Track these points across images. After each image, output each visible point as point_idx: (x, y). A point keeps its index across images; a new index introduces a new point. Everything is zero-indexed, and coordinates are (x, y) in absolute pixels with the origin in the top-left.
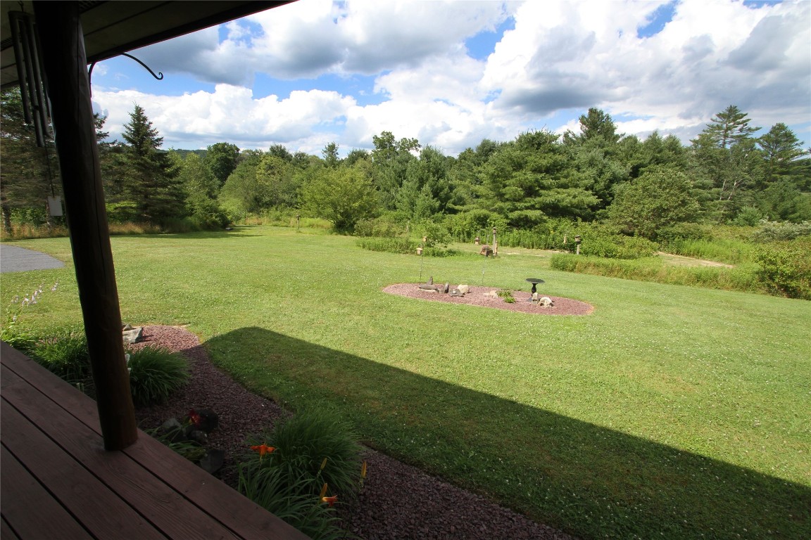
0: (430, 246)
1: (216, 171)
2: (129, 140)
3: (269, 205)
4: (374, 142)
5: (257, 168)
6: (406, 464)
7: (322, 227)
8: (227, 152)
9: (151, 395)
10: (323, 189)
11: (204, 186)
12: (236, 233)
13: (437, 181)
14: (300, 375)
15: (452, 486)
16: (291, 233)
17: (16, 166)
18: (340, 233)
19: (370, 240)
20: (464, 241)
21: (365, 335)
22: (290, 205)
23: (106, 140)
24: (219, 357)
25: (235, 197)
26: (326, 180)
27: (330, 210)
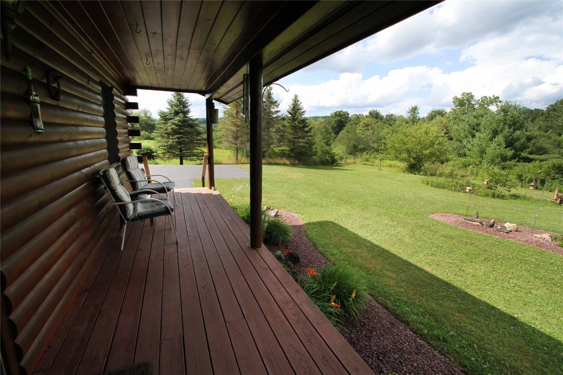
0: (491, 189)
1: (333, 128)
2: (290, 113)
3: (362, 150)
4: (454, 102)
5: (358, 126)
6: (398, 319)
7: (399, 167)
8: (342, 116)
9: (274, 241)
10: (402, 140)
11: (324, 138)
12: (338, 168)
13: (513, 132)
14: (349, 252)
15: (427, 345)
16: (374, 170)
17: (243, 129)
18: (411, 172)
19: (434, 179)
20: (536, 188)
21: (402, 242)
22: (377, 151)
23: (279, 114)
24: (308, 232)
25: (342, 145)
26: (405, 133)
27: (405, 155)
